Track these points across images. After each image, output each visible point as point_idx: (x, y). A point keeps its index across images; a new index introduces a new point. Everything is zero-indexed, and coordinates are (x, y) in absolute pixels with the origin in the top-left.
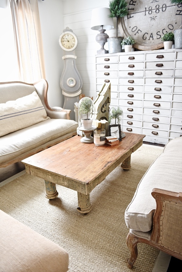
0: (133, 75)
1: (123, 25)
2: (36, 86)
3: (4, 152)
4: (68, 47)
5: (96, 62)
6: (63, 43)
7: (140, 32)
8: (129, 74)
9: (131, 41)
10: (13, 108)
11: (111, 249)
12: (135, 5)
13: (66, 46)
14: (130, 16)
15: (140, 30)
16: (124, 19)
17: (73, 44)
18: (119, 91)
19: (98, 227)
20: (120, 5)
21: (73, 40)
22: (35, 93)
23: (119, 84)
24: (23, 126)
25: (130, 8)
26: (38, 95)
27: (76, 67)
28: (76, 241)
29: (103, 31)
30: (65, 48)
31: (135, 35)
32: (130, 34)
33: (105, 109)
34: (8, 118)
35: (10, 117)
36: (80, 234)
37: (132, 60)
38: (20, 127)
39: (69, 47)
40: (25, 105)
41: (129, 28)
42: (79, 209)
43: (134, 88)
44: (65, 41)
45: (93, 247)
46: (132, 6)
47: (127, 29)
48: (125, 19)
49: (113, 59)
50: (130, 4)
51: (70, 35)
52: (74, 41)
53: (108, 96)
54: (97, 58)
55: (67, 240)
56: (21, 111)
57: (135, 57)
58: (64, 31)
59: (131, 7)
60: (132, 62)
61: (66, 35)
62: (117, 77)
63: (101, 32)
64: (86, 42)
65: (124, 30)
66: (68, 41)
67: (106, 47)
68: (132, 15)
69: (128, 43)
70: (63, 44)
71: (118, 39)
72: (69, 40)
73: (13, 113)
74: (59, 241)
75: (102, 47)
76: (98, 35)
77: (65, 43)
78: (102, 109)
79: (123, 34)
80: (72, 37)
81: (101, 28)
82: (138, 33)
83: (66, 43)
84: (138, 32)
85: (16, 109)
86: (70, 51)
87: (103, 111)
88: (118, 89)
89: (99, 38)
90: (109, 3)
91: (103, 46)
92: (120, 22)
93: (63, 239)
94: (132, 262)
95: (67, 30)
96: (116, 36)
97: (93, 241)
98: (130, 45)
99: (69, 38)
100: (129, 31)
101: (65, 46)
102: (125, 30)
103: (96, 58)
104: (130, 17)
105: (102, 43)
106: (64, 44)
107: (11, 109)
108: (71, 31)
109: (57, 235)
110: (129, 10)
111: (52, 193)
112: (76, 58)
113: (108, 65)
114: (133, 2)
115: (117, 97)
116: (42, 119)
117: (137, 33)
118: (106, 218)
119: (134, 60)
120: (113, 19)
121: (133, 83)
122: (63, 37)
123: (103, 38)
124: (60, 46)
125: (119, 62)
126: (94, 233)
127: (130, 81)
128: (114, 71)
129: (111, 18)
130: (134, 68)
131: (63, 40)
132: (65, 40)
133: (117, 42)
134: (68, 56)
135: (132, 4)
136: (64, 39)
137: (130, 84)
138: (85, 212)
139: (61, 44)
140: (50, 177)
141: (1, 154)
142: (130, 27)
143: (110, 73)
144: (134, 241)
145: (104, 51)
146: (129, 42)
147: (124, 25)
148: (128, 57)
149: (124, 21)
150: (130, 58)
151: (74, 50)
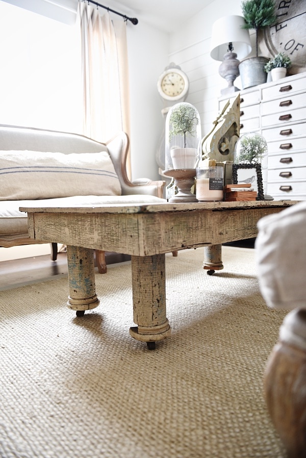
0: (291, 120)
1: (269, 43)
4: (171, 94)
5: (219, 110)
6: (164, 88)
7: (302, 46)
8: (282, 118)
10: (55, 160)
12: (288, 7)
13: (169, 92)
14: (281, 26)
15: (301, 43)
16: (269, 33)
17: (181, 89)
19: (179, 381)
20: (262, 4)
21: (182, 82)
25: (281, 13)
26: (110, 157)
28: (95, 405)
29: (231, 56)
30: (167, 95)
31: (291, 54)
33: (228, 146)
34: (41, 171)
35: (46, 171)
36: (117, 391)
37: (286, 92)
39: (174, 94)
40: (80, 161)
41: (280, 46)
42: (134, 329)
43: (293, 144)
44: (168, 84)
45: (142, 432)
46: (284, 9)
47: (276, 48)
48: (271, 33)
49: (249, 98)
50: (280, 8)
51: (175, 75)
52: (182, 84)
54: (221, 102)
55: (70, 401)
56: (69, 166)
57: (292, 86)
58: (166, 69)
59: (281, 11)
60: (286, 96)
61: (170, 75)
62: (258, 129)
63: (228, 58)
64: (203, 88)
65: (270, 50)
66: (173, 84)
67: (238, 82)
68: (283, 25)
69: (279, 64)
70: (164, 90)
71: (260, 61)
72: (173, 82)
73: (54, 166)
74: (46, 399)
75: (231, 84)
76: (223, 63)
77: (167, 87)
78: (220, 147)
79: (269, 55)
80: (179, 78)
81: (230, 52)
82: (297, 50)
83: (169, 88)
84: (297, 48)
86: (175, 101)
87: (223, 149)
89: (224, 68)
90: (242, 5)
91: (231, 81)
92: (262, 39)
93: (60, 396)
95: (172, 66)
96: (255, 56)
97: (150, 415)
98: (282, 68)
99: (174, 79)
100: (280, 49)
101: (167, 92)
102: (272, 50)
103: (219, 102)
104: (281, 28)
105: (231, 76)
106: (166, 90)
107: (51, 160)
108: (178, 68)
109: (51, 383)
110: (279, 18)
113: (241, 110)
114: (285, 3)
117: (295, 50)
118: (210, 363)
119: (291, 91)
120: (248, 32)
121: (291, 135)
122: (164, 78)
123: (231, 66)
124: (159, 93)
125: (262, 101)
126: (160, 394)
127: (283, 132)
128: (252, 118)
129: (245, 30)
130: (291, 106)
131: (164, 82)
132: (168, 82)
133: (257, 67)
135: (284, 7)
136: (165, 81)
137: (285, 137)
138: (148, 338)
139: (160, 90)
140: (67, 230)
141: (2, 216)
142: (281, 44)
143: (244, 125)
145: (233, 89)
146: (280, 61)
147: (271, 41)
148: (279, 88)
149: (269, 36)
150: (282, 90)
151: (182, 98)
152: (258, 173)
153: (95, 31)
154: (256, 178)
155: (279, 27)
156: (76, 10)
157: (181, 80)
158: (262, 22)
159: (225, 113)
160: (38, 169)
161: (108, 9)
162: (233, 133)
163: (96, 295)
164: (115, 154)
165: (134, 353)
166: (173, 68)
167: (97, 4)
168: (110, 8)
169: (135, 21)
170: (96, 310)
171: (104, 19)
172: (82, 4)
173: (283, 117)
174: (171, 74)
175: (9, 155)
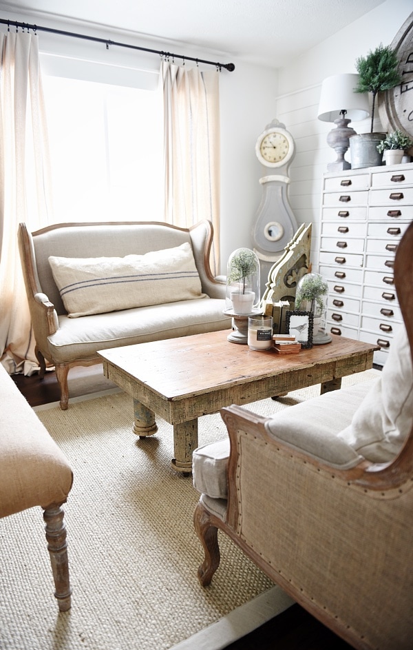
0: (400, 217)
1: (390, 108)
2: (192, 233)
3: (87, 339)
4: (272, 159)
5: (324, 189)
6: (264, 151)
8: (390, 213)
9: (400, 140)
10: (132, 267)
11: (191, 543)
13: (270, 157)
14: (407, 86)
16: (392, 94)
17: (284, 153)
18: (367, 253)
20: (381, 64)
21: (285, 144)
22: (186, 245)
23: (368, 237)
24: (142, 302)
25: (408, 70)
27: (286, 201)
28: (138, 511)
29: (343, 122)
30: (267, 160)
32: (404, 126)
33: (294, 279)
34: (117, 282)
35: (122, 282)
36: (154, 504)
37: (397, 183)
38: (137, 304)
39: (275, 159)
40: (156, 264)
41: (403, 113)
42: (174, 461)
44: (269, 147)
45: (160, 530)
47: (398, 116)
48: (395, 94)
49: (359, 182)
50: (408, 62)
51: (278, 136)
52: (286, 147)
53: (302, 253)
54: (327, 180)
55: (125, 506)
56: (145, 273)
57: (406, 176)
58: (267, 128)
59: (410, 67)
60: (398, 187)
61: (271, 136)
62: (365, 221)
63: (339, 124)
64: (315, 148)
65: (390, 118)
66: (275, 148)
68: (410, 85)
69: (393, 145)
70: (263, 154)
71: (372, 138)
72: (275, 145)
73: (129, 275)
74: (110, 503)
75: (340, 157)
76: (333, 131)
77: (267, 150)
78: (286, 280)
79: (388, 126)
80: (283, 139)
81: (342, 115)
83: (269, 151)
85: (137, 268)
86: (276, 168)
87: (289, 282)
88: (365, 249)
89: (333, 138)
91: (342, 154)
92: (382, 102)
94: (205, 570)
95: (275, 124)
96: (370, 132)
98: (397, 150)
99: (277, 141)
100: (403, 119)
101: (267, 157)
102: (393, 118)
104: (407, 90)
105: (341, 148)
106: (265, 154)
107: (128, 267)
108: (283, 126)
110: (406, 75)
111: (143, 424)
112: (287, 180)
113: (348, 194)
115: (362, 266)
116: (189, 295)
119: (403, 182)
120: (367, 96)
121: (399, 235)
122: (264, 139)
123: (341, 138)
124: (257, 158)
125: (371, 188)
126: (178, 510)
127: (391, 230)
128: (360, 207)
129: (359, 94)
130: (402, 200)
131: (264, 145)
132: (269, 145)
133: (369, 145)
134: (271, 178)
136: (265, 143)
137: (392, 237)
138: (182, 469)
139: (258, 154)
142: (405, 111)
143: (350, 213)
144: (203, 519)
145: (341, 165)
146: (396, 142)
147: (393, 106)
148: (390, 175)
149: (392, 99)
150: (394, 179)
151: (285, 164)
152: (310, 321)
153: (181, 92)
154: (308, 326)
155: (404, 88)
156: (159, 69)
157: (284, 142)
158: (380, 85)
159: (298, 240)
160: (115, 280)
161: (197, 60)
162: (303, 264)
163: (155, 423)
164: (198, 245)
165: (173, 478)
166: (276, 126)
167: (183, 57)
168: (199, 58)
169: (231, 67)
170: (156, 435)
171: (191, 73)
172: (166, 64)
173: (392, 213)
174: (273, 134)
175: (87, 266)
